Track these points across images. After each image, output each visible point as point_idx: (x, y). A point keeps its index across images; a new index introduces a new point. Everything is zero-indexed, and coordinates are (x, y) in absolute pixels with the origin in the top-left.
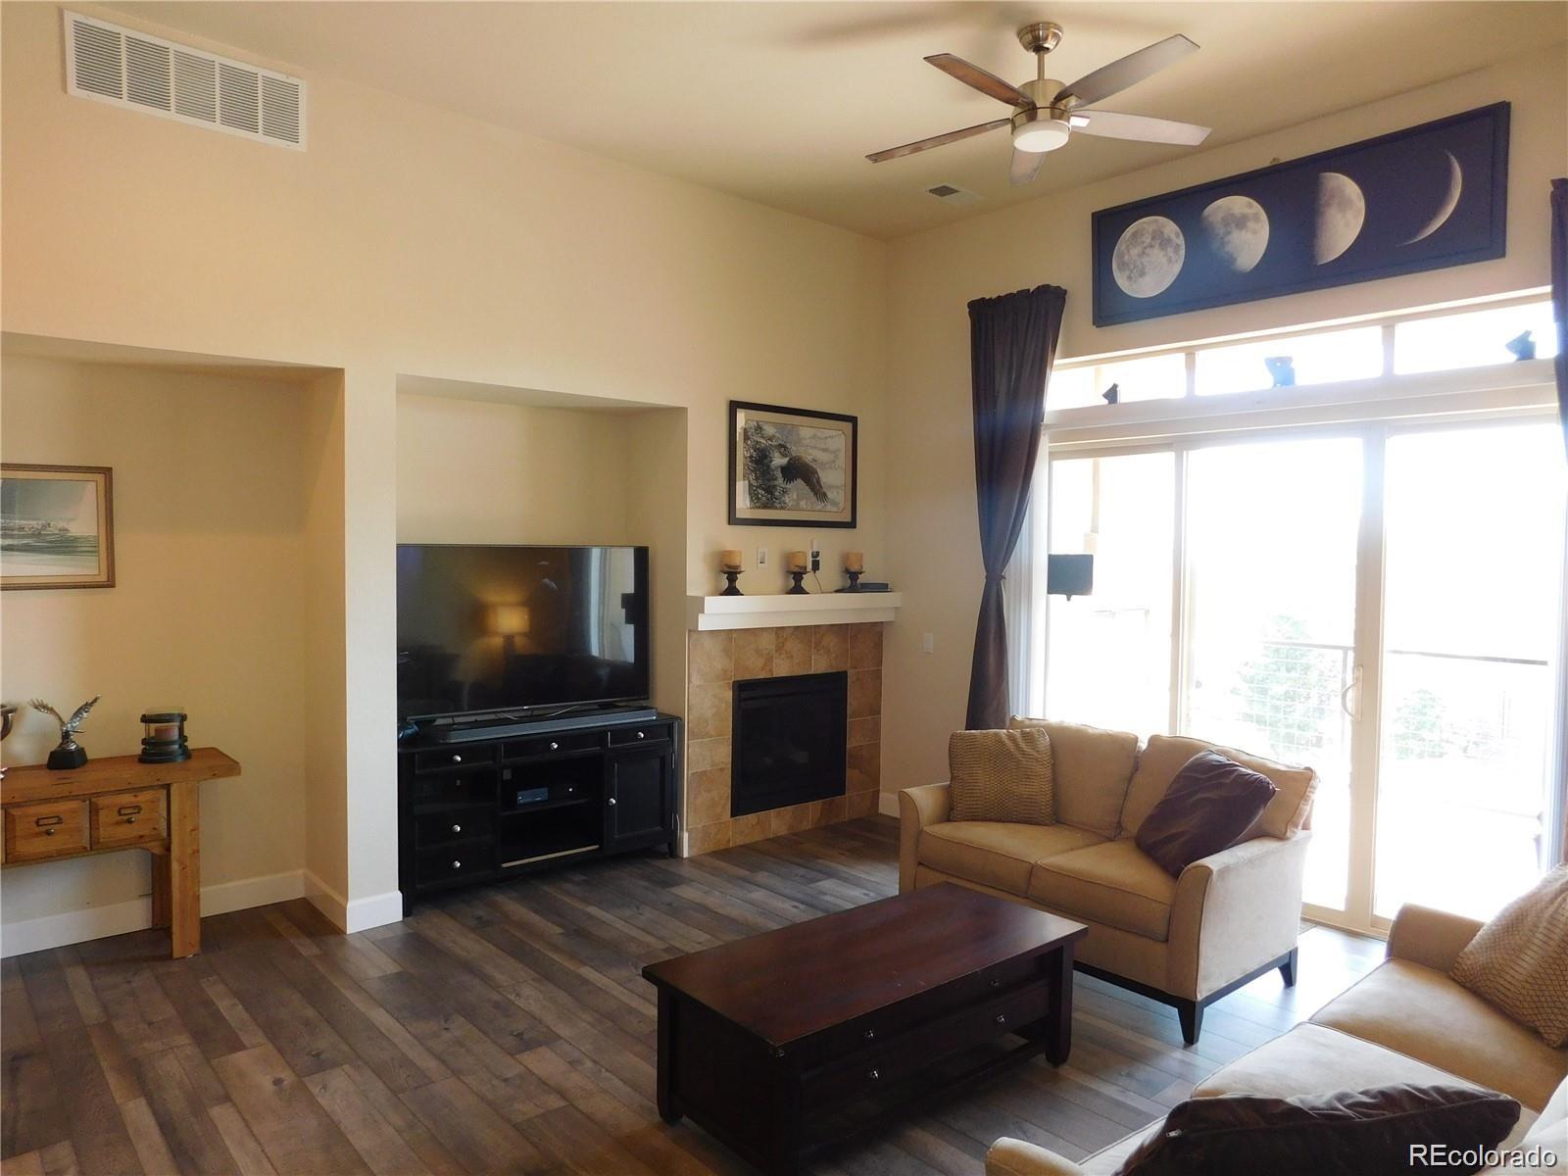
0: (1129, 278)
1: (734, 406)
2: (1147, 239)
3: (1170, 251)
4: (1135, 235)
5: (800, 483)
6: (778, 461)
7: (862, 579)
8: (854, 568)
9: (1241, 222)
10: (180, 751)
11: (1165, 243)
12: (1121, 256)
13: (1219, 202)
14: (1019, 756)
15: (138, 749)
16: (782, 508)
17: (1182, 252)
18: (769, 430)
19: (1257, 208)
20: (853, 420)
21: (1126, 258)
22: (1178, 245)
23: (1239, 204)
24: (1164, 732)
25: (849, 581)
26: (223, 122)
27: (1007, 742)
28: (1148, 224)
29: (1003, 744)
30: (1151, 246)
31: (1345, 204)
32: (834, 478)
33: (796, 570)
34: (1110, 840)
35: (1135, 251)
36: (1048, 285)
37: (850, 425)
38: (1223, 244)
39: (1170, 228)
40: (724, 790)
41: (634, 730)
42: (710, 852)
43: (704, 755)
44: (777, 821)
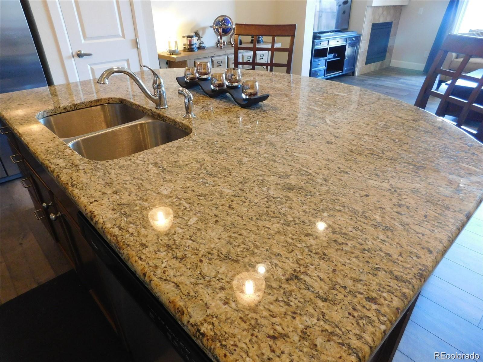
40: (365, 57)
41: (353, 37)
42: (361, 75)
43: (364, 46)
44: (373, 67)
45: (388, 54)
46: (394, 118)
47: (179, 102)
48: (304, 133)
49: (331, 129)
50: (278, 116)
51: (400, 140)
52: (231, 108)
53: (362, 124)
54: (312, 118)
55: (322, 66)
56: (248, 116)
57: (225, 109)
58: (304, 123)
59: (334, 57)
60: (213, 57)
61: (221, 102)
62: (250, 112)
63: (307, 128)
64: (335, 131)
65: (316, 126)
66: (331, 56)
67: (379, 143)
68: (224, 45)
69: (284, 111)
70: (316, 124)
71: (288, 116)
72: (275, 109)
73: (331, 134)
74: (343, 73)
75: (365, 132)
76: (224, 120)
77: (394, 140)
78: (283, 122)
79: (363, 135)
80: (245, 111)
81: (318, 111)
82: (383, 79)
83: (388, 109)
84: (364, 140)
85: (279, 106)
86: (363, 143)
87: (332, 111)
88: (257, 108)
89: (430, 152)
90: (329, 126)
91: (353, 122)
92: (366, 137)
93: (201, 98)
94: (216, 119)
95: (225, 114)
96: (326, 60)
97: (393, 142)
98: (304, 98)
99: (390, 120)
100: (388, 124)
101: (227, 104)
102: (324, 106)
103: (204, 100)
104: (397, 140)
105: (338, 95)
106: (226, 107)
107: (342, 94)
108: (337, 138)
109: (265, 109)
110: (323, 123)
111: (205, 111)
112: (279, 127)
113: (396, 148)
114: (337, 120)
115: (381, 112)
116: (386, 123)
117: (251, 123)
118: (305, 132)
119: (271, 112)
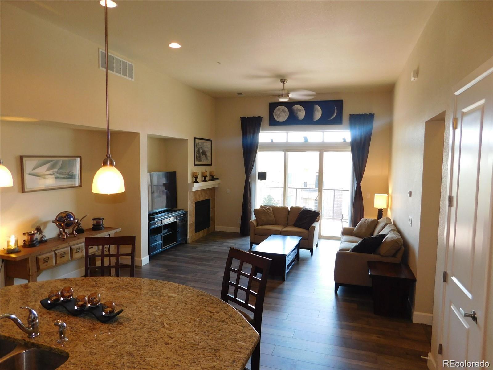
0: (277, 117)
1: (195, 138)
2: (281, 110)
3: (286, 113)
4: (278, 109)
5: (204, 156)
6: (201, 151)
7: (215, 177)
8: (213, 175)
9: (300, 110)
10: (103, 227)
11: (285, 112)
12: (275, 113)
13: (296, 106)
14: (268, 212)
15: (91, 226)
16: (202, 162)
17: (288, 114)
18: (200, 144)
19: (303, 108)
20: (211, 141)
21: (277, 113)
22: (287, 113)
23: (299, 107)
24: (294, 205)
25: (211, 178)
26: (122, 75)
27: (265, 210)
28: (281, 107)
29: (264, 210)
30: (282, 112)
31: (318, 111)
32: (208, 154)
33: (205, 176)
34: (287, 226)
35: (278, 112)
36: (260, 117)
37: (210, 142)
38: (296, 114)
39: (286, 109)
40: (194, 227)
41: (181, 215)
42: (193, 242)
43: (191, 219)
44: (201, 234)
45: (211, 222)
46: (206, 313)
47: (49, 327)
48: (150, 339)
49: (167, 332)
50: (131, 326)
51: (208, 332)
52: (95, 325)
53: (187, 322)
54: (154, 324)
55: (158, 241)
56: (109, 331)
57: (90, 326)
58: (150, 330)
59: (168, 231)
60: (56, 250)
61: (85, 319)
62: (110, 326)
63: (152, 334)
64: (170, 332)
65: (158, 331)
66: (166, 231)
67: (197, 337)
68: (67, 236)
69: (135, 321)
70: (158, 329)
71: (138, 325)
72: (128, 319)
73: (168, 335)
74: (178, 243)
75: (188, 330)
76: (92, 338)
77: (205, 332)
78: (135, 331)
79: (187, 332)
80: (106, 326)
81: (158, 316)
82: (211, 244)
83: (203, 305)
84: (188, 336)
85: (130, 315)
86: (187, 339)
87: (168, 313)
88: (115, 321)
89: (223, 337)
90: (166, 329)
91: (181, 321)
92: (189, 334)
93: (67, 318)
94: (85, 339)
95: (91, 332)
96: (161, 236)
97: (204, 334)
98: (147, 304)
99: (203, 315)
100: (202, 319)
101: (90, 321)
102: (162, 310)
103: (70, 320)
104: (206, 332)
105: (171, 297)
106: (90, 325)
107: (173, 295)
108: (172, 338)
109: (121, 320)
110: (162, 327)
111: (74, 332)
112: (134, 337)
113: (206, 339)
114: (171, 322)
115: (198, 308)
116: (201, 318)
117: (113, 337)
118: (152, 338)
119: (126, 324)
